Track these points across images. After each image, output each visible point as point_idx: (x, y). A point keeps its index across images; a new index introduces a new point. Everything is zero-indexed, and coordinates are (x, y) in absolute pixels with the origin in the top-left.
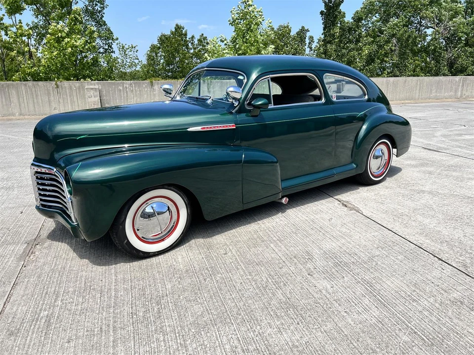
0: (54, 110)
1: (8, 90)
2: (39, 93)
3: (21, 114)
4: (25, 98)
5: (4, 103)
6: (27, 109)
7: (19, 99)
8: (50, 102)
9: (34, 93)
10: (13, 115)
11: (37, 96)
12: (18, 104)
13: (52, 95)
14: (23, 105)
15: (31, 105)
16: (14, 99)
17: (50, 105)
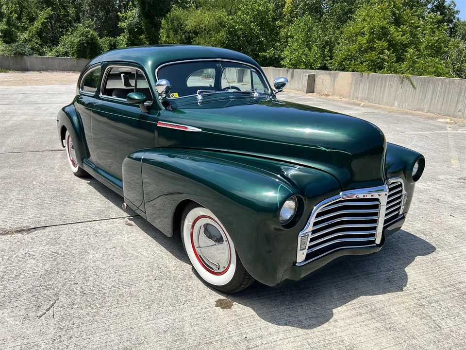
0: (458, 112)
1: (427, 85)
2: (451, 91)
3: (429, 111)
4: (438, 95)
5: (420, 98)
6: (435, 106)
7: (432, 95)
8: (457, 102)
9: (447, 90)
10: (423, 110)
11: (448, 94)
12: (430, 100)
13: (463, 95)
14: (434, 102)
15: (440, 103)
16: (429, 95)
17: (456, 106)
